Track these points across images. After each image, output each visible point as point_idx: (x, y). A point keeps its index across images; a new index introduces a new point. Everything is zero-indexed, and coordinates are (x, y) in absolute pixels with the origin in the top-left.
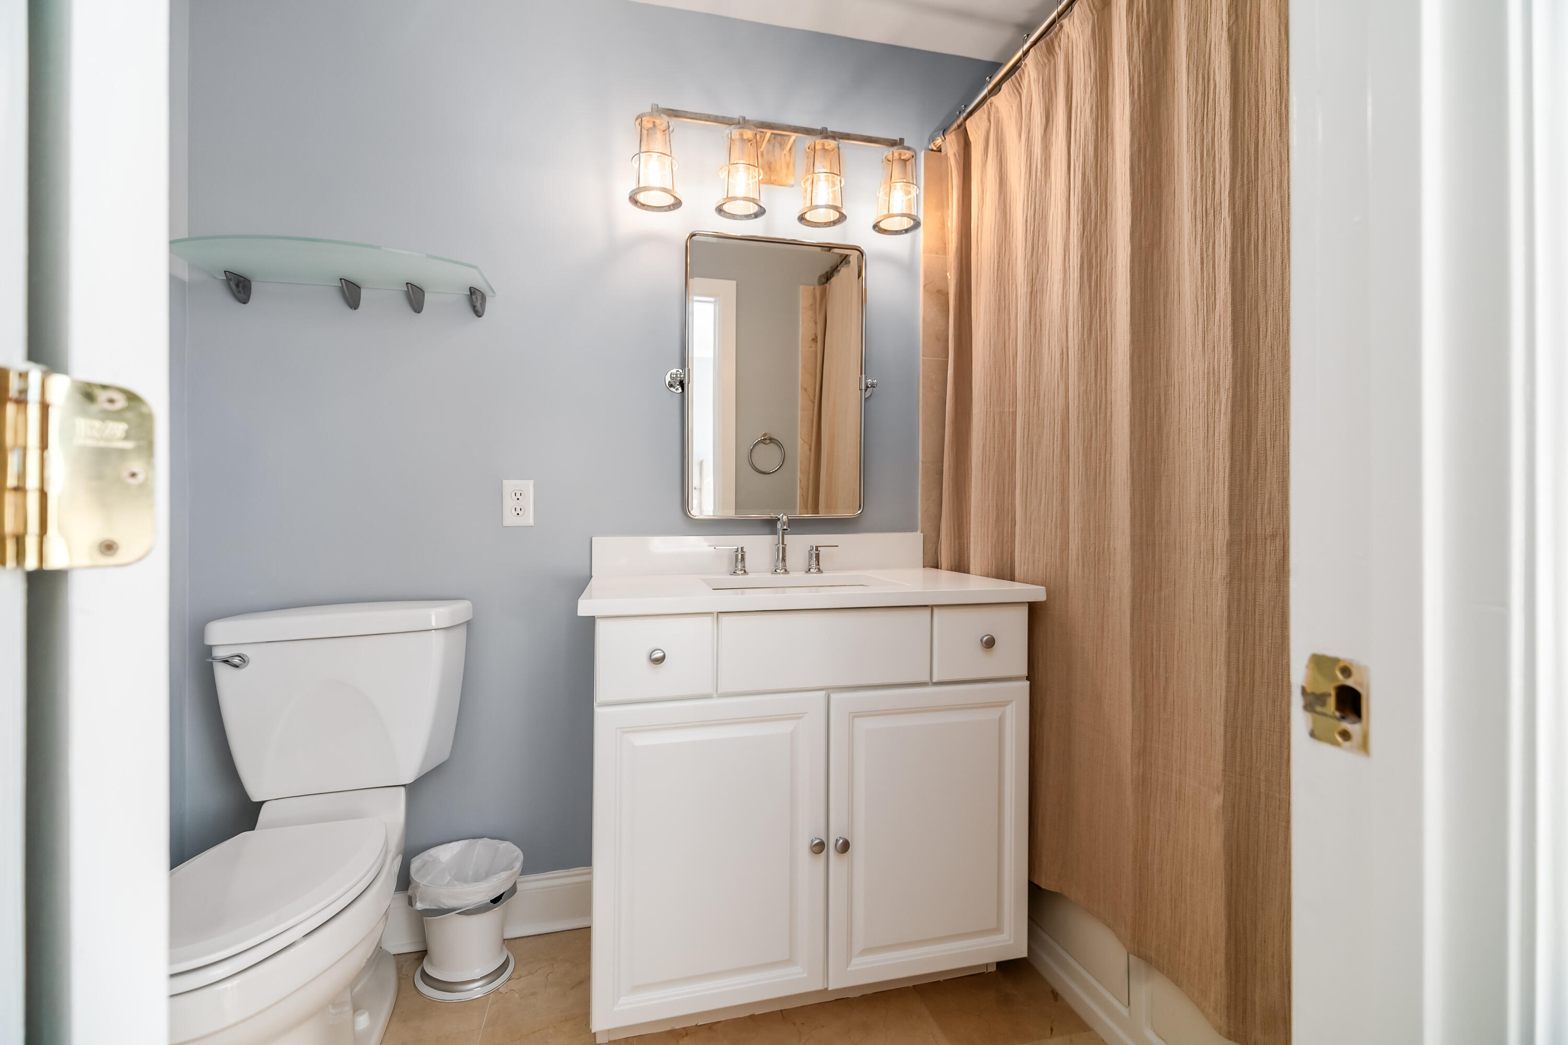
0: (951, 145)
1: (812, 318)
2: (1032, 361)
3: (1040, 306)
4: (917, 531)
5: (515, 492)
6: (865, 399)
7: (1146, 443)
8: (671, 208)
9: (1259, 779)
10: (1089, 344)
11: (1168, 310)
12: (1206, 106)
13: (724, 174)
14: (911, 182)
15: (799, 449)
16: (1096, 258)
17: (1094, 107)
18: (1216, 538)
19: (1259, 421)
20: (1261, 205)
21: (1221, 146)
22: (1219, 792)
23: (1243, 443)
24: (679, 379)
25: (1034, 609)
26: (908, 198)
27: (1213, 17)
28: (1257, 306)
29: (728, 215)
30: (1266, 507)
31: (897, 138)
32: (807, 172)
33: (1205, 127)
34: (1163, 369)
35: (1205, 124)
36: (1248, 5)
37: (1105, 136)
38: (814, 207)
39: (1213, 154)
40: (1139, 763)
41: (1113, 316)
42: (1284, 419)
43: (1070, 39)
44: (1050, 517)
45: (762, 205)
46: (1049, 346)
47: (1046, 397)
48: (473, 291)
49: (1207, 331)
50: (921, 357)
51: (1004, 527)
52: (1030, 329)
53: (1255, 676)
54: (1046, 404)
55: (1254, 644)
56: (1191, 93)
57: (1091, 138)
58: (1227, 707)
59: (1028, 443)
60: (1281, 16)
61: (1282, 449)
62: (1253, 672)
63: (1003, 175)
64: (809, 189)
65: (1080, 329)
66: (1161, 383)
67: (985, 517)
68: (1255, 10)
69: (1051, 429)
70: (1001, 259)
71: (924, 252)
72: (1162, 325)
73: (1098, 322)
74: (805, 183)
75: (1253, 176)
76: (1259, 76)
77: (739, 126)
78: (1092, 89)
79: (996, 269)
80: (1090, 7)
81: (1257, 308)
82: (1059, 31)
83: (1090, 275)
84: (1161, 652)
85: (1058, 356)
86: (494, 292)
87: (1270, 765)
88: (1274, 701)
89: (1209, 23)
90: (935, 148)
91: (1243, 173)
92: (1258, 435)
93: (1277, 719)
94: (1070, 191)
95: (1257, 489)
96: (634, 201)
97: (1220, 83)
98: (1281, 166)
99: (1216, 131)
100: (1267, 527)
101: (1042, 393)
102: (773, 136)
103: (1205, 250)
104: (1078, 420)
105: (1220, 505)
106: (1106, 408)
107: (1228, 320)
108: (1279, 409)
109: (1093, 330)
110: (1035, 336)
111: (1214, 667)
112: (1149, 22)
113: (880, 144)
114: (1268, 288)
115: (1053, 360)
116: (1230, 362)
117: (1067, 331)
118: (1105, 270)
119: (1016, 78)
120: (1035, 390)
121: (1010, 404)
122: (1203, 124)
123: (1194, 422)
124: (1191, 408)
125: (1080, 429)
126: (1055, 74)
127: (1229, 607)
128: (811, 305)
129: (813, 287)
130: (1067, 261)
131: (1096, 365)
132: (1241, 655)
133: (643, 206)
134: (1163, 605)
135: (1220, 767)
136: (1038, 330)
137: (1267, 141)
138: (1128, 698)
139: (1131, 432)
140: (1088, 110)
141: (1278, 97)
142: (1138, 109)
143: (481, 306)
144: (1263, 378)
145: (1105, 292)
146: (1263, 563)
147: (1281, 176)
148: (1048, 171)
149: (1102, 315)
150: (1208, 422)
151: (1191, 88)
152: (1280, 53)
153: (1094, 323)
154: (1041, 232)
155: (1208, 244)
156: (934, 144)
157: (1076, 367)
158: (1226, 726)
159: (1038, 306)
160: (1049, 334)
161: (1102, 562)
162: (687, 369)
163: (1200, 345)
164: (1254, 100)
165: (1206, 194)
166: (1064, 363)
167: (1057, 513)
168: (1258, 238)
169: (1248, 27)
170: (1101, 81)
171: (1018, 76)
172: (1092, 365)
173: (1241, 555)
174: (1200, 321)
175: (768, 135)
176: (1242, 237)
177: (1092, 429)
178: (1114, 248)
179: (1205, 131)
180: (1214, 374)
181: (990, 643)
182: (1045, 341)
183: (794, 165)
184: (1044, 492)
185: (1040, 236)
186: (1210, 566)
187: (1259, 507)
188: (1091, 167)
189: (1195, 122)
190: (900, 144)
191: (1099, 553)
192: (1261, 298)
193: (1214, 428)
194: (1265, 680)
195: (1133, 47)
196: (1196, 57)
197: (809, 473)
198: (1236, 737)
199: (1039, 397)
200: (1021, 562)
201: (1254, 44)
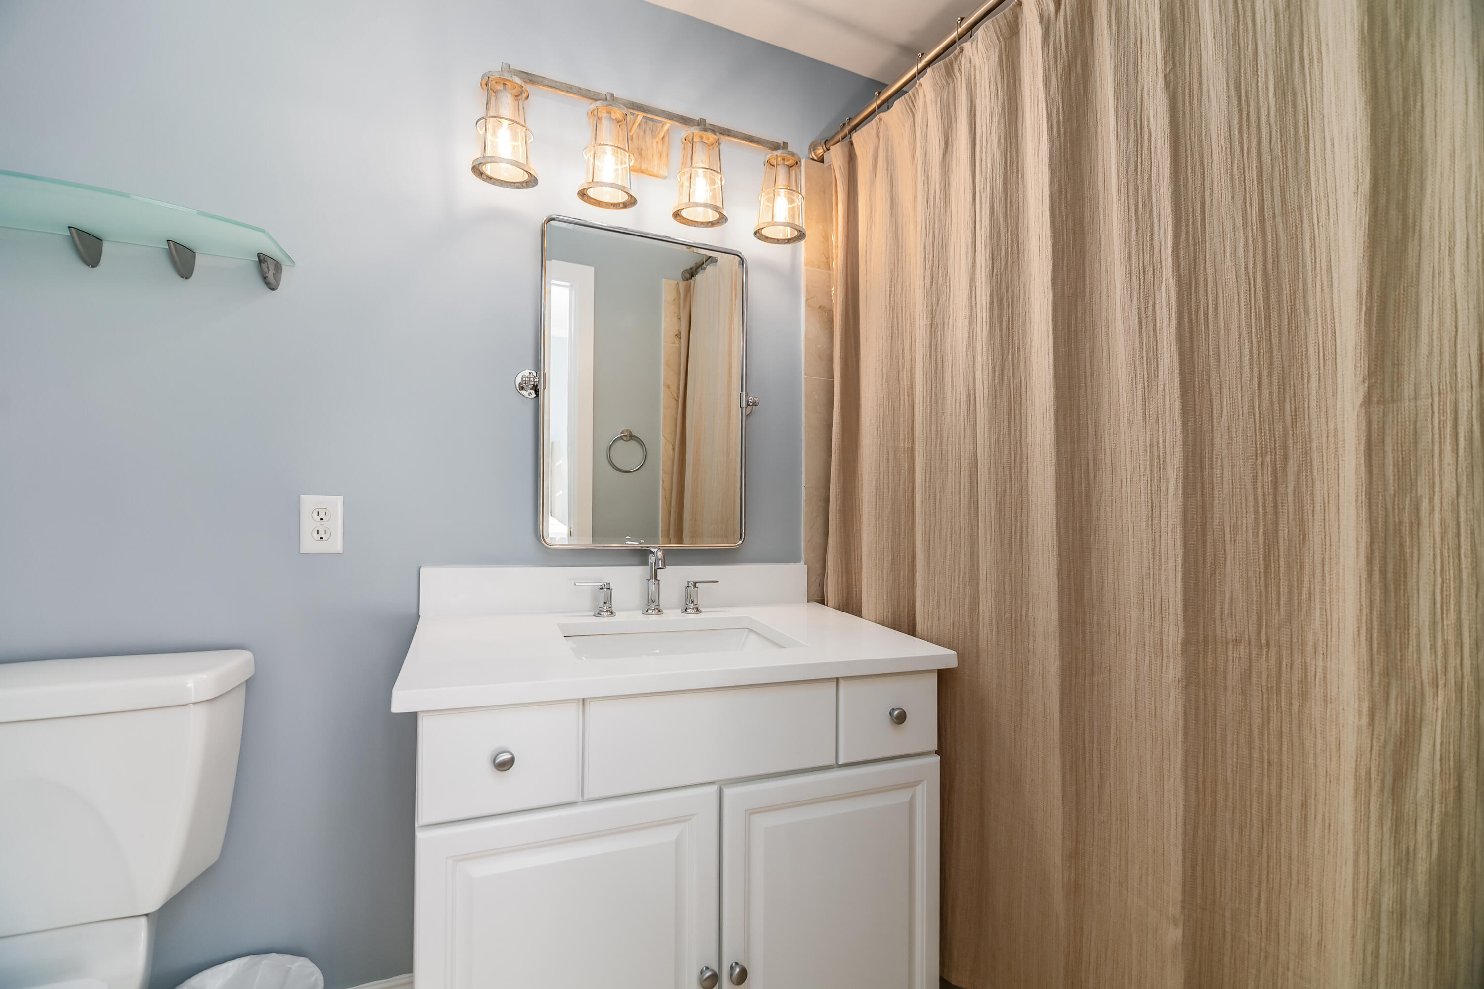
0: (836, 156)
1: (675, 313)
2: (933, 399)
3: (941, 341)
4: (800, 562)
5: (318, 510)
6: (747, 416)
7: (1074, 509)
8: (525, 185)
9: (1224, 916)
10: (1001, 390)
11: (1096, 367)
12: (1139, 154)
13: (588, 155)
14: (795, 189)
15: (662, 449)
16: (1007, 298)
17: (1002, 138)
18: (1166, 633)
19: (1215, 510)
20: (1210, 270)
21: (1159, 199)
22: (1176, 925)
23: (1197, 531)
24: (532, 383)
25: (944, 677)
26: (791, 206)
27: (1144, 61)
28: (1209, 380)
29: (592, 201)
30: (1226, 606)
31: (780, 141)
32: (684, 164)
33: (1139, 176)
34: (1091, 430)
35: (1139, 174)
36: (1187, 55)
37: (1015, 170)
38: (691, 205)
39: (1150, 207)
40: (1070, 867)
41: (1028, 364)
42: (1246, 512)
43: (973, 64)
44: (957, 571)
45: (633, 195)
46: (953, 386)
47: (950, 440)
48: (262, 259)
49: (1148, 398)
50: (803, 376)
51: (900, 571)
52: (931, 363)
53: (1218, 798)
54: (950, 447)
55: (1216, 761)
56: (1121, 138)
57: (999, 171)
58: (1185, 828)
59: (930, 486)
60: (1229, 70)
61: (1245, 545)
62: (1215, 793)
63: (894, 195)
64: (686, 184)
65: (991, 373)
66: (1089, 446)
67: (879, 559)
68: (1195, 59)
69: (957, 476)
70: (893, 283)
71: (805, 265)
72: (1089, 383)
73: (1011, 368)
74: (680, 176)
75: (1200, 237)
76: (1203, 130)
77: (606, 103)
78: (999, 119)
79: (888, 293)
80: (996, 33)
81: (1209, 382)
82: (959, 54)
83: (1000, 316)
84: (1095, 745)
85: (964, 398)
86: (294, 262)
87: (1237, 901)
88: (1241, 830)
89: (1139, 67)
90: (815, 158)
91: (1187, 232)
92: (1215, 524)
93: (1245, 850)
94: (975, 223)
95: (1215, 584)
96: (477, 170)
97: (1156, 132)
98: (1234, 231)
99: (1153, 183)
100: (1229, 630)
101: (945, 435)
102: (644, 120)
103: (1143, 309)
104: (989, 471)
105: (1171, 596)
106: (1021, 463)
107: (1176, 391)
108: (1241, 499)
109: (1006, 376)
110: (936, 373)
111: (1166, 777)
112: (1068, 57)
113: (762, 145)
114: (1222, 362)
115: (958, 401)
116: (1179, 438)
117: (974, 372)
118: (1017, 313)
119: (910, 97)
120: (937, 431)
121: (905, 439)
122: (1137, 173)
123: (1133, 497)
124: (1129, 480)
125: (992, 482)
126: (955, 98)
127: (1185, 714)
128: (674, 300)
129: (676, 282)
130: (973, 298)
131: (1009, 413)
132: (1200, 771)
133: (489, 179)
134: (1095, 693)
135: (1178, 896)
136: (939, 367)
137: (1215, 202)
138: (1057, 790)
139: (1057, 496)
140: (995, 141)
141: (1229, 156)
142: (1058, 148)
143: (275, 279)
144: (1219, 462)
145: (1018, 336)
146: (1225, 671)
147: (1235, 242)
148: (948, 198)
149: (1015, 361)
150: (1152, 500)
151: (1121, 133)
152: (1230, 109)
153: (1006, 367)
154: (941, 262)
155: (1146, 303)
156: (815, 154)
157: (986, 413)
158: (1184, 851)
159: (939, 341)
160: (952, 372)
161: (1019, 631)
162: (542, 372)
163: (1140, 413)
164: (1197, 156)
165: (1143, 249)
166: (971, 406)
167: (965, 568)
168: (1208, 306)
169: (1187, 77)
170: (1010, 113)
171: (911, 95)
172: (1005, 413)
173: (1199, 657)
174: (1140, 386)
175: (640, 118)
176: (1189, 304)
177: (1005, 482)
178: (1027, 291)
179: (1139, 181)
180: (1158, 448)
181: (900, 718)
182: (948, 378)
183: (667, 156)
184: (949, 543)
185: (940, 266)
186: (1159, 664)
187: (1218, 606)
188: (1000, 202)
189: (1127, 170)
190: (783, 148)
191: (1016, 621)
192: (1214, 373)
193: (1160, 508)
194: (1230, 804)
195: (1050, 82)
196: (1126, 101)
197: (672, 474)
198: (1196, 865)
199: (942, 438)
200: (924, 617)
201: (1195, 96)
